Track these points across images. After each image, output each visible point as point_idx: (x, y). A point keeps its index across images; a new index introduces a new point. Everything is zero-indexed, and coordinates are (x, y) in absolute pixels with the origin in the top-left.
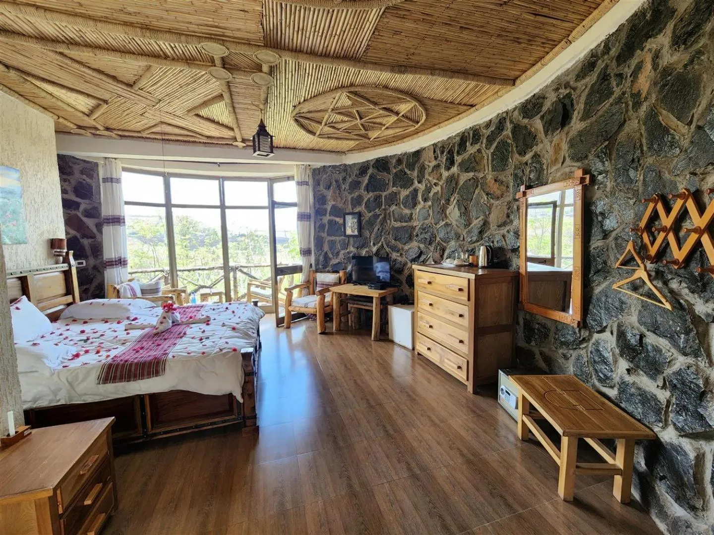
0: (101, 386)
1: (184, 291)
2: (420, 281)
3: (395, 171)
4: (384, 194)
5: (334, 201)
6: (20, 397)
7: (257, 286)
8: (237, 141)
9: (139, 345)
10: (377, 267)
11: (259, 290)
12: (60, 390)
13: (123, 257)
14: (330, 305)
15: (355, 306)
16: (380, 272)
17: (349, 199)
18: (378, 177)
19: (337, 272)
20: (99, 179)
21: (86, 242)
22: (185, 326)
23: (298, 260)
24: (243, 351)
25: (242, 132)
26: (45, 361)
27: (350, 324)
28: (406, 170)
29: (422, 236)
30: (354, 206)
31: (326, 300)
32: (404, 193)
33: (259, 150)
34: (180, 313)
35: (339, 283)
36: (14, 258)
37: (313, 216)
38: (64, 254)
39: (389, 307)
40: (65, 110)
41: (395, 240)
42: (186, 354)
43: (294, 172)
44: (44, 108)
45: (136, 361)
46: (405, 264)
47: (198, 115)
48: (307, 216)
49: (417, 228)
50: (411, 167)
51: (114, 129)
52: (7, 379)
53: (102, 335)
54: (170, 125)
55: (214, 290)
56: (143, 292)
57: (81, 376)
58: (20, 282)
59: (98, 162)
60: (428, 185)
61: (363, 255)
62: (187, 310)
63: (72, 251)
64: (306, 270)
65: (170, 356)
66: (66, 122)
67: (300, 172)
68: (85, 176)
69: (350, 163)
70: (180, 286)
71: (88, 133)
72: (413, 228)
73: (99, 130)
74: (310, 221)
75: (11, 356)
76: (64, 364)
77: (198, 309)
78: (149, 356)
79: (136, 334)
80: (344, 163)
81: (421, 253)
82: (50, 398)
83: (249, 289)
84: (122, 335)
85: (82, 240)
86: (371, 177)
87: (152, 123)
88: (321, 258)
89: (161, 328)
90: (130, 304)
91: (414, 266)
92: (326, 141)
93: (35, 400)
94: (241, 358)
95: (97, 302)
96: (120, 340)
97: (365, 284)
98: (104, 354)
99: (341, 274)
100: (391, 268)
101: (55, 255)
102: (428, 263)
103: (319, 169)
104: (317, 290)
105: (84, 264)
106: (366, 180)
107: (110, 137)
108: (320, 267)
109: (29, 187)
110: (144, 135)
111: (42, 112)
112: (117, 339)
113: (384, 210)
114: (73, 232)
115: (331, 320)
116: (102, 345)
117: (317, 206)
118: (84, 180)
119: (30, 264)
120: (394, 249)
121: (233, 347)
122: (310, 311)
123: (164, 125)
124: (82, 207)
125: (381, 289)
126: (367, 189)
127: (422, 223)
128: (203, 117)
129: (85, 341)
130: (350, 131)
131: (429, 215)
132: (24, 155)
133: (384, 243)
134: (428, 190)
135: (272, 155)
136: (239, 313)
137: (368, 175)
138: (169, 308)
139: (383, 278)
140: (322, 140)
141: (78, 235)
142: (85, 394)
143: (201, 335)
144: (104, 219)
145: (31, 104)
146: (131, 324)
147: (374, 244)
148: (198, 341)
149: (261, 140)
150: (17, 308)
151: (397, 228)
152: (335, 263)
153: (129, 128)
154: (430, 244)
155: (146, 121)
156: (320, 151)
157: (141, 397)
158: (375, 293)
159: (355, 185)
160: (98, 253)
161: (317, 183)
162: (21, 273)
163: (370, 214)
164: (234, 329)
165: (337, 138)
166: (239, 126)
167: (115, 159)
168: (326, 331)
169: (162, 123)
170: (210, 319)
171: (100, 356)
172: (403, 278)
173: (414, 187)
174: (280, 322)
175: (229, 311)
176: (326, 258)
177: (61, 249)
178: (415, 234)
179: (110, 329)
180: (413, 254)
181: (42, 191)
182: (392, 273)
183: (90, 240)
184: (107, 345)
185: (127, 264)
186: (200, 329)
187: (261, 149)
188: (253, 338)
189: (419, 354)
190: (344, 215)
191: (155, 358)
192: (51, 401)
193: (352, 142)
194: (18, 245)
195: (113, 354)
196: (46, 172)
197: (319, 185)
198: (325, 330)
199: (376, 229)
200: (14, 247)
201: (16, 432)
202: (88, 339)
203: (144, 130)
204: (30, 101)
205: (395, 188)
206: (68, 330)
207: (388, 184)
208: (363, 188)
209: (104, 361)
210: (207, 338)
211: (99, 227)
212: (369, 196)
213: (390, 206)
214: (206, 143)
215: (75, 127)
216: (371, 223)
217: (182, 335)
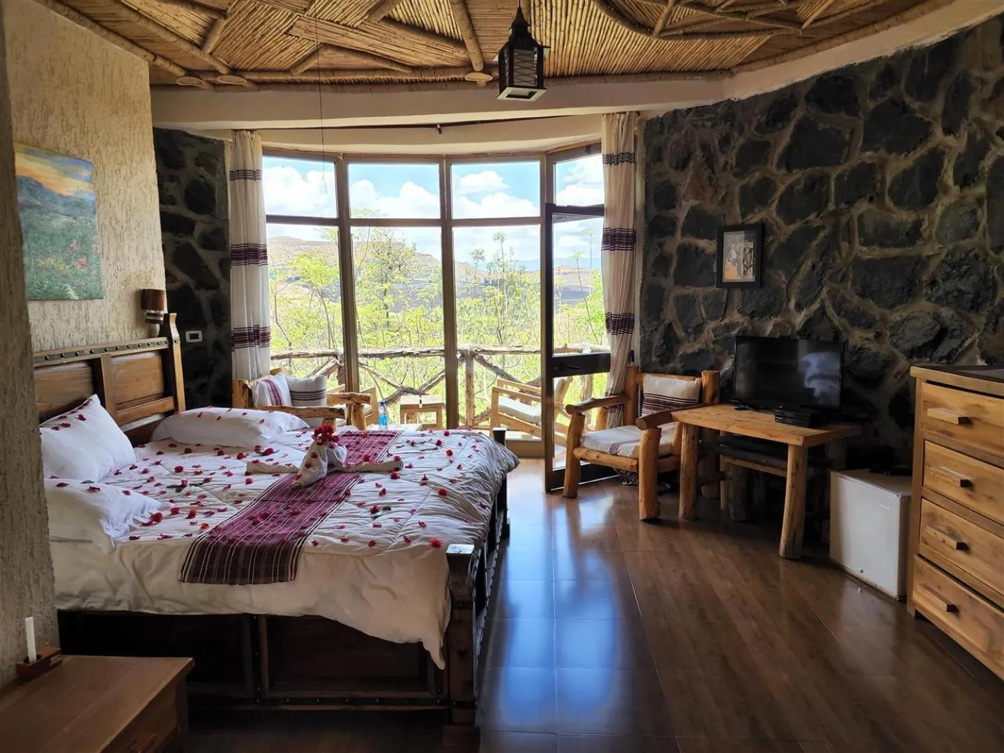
0: (185, 585)
1: (367, 400)
2: (932, 412)
3: (871, 105)
4: (834, 172)
5: (696, 198)
6: (53, 590)
7: (513, 396)
8: (473, 71)
9: (262, 510)
10: (808, 364)
11: (516, 405)
12: (121, 583)
13: (261, 326)
14: (673, 453)
15: (738, 462)
16: (814, 377)
17: (737, 190)
18: (821, 126)
19: (693, 373)
20: (225, 173)
21: (203, 296)
22: (351, 476)
23: (602, 342)
24: (451, 550)
25: (483, 47)
26: (104, 524)
27: (722, 506)
28: (907, 100)
29: (949, 285)
30: (747, 207)
31: (663, 441)
32: (899, 164)
33: (512, 85)
34: (347, 447)
35: (699, 400)
36: (83, 326)
37: (641, 236)
38: (162, 319)
39: (833, 474)
40: (163, 42)
41: (862, 295)
42: (338, 541)
43: (601, 133)
44: (131, 41)
45: (248, 543)
46: (890, 362)
47: (390, 20)
48: (627, 236)
49: (934, 264)
50: (925, 89)
51: (245, 70)
52: (31, 554)
53: (207, 480)
54: (339, 48)
55: (426, 400)
56: (294, 395)
57: (155, 560)
58: (88, 369)
59: (223, 139)
60: (979, 137)
61: (767, 333)
62: (363, 440)
63: (175, 314)
64: (619, 366)
65: (309, 541)
66: (166, 65)
67: (614, 131)
68: (202, 168)
69: (744, 97)
70: (364, 387)
71: (202, 82)
72: (922, 262)
73: (221, 74)
74: (633, 249)
75: (39, 513)
76: (133, 534)
77: (385, 440)
78: (273, 536)
79: (263, 483)
80: (727, 97)
81: (942, 334)
82: (106, 595)
83: (495, 401)
84: (238, 484)
85: (196, 293)
86: (800, 128)
87: (308, 48)
88: (657, 339)
89: (307, 477)
90: (263, 421)
91: (915, 371)
92: (681, 44)
93: (85, 595)
94: (445, 566)
95: (209, 413)
96: (233, 494)
97: (767, 409)
98: (200, 519)
99: (705, 378)
100: (844, 370)
101: (147, 321)
102: (964, 362)
103: (661, 121)
104: (644, 415)
105: (200, 339)
106: (785, 138)
107: (239, 87)
108: (654, 359)
109: (108, 193)
110: (297, 76)
111: (128, 50)
112: (229, 491)
113: (835, 214)
114: (182, 277)
115: (675, 490)
116: (203, 502)
117: (654, 212)
118: (201, 176)
119: (107, 336)
120: (858, 319)
121: (434, 536)
122: (623, 463)
123: (330, 51)
124: (198, 229)
125: (811, 426)
126: (788, 162)
127: (951, 247)
128: (401, 22)
129: (179, 489)
130: (743, 9)
131: (976, 225)
132: (100, 134)
133: (828, 304)
134: (977, 150)
135: (540, 93)
136: (461, 456)
137: (793, 123)
138: (325, 436)
139: (823, 394)
140: (670, 43)
141: (192, 283)
142: (160, 598)
143: (376, 500)
144: (233, 252)
145: (112, 37)
146: (256, 462)
147: (799, 307)
148: (369, 514)
149: (515, 60)
150: (82, 418)
151: (869, 261)
152: (690, 351)
153: (270, 65)
154: (976, 306)
155: (296, 45)
156: (666, 72)
157: (251, 620)
158: (792, 436)
159: (754, 154)
160: (224, 318)
161: (655, 155)
162: (91, 352)
163: (793, 227)
164: (443, 493)
165: (709, 35)
166: (474, 35)
167: (252, 131)
168: (661, 517)
169: (326, 46)
170: (401, 464)
171: (192, 524)
172: (881, 399)
173: (930, 145)
174: (553, 481)
175: (442, 451)
176: (670, 340)
177: (156, 309)
178: (924, 278)
179: (223, 468)
180: (916, 335)
181: (127, 201)
182: (849, 384)
183: (211, 293)
184: (211, 501)
185: (268, 340)
186: (378, 485)
187: (516, 82)
188: (479, 518)
189: (919, 616)
190: (718, 232)
191: (283, 542)
192: (107, 601)
193: (750, 40)
194: (89, 301)
195: (215, 521)
196: (134, 165)
197: (660, 159)
198: (658, 512)
199: (806, 266)
200: (84, 304)
201: (38, 657)
202: (183, 486)
203: (295, 66)
204: (110, 30)
205: (868, 153)
206: (158, 463)
207: (849, 144)
208: (775, 159)
209: (195, 536)
210: (387, 509)
211: (225, 267)
212: (790, 180)
213: (850, 203)
214: (412, 82)
215: (182, 74)
216: (793, 251)
217: (341, 496)
